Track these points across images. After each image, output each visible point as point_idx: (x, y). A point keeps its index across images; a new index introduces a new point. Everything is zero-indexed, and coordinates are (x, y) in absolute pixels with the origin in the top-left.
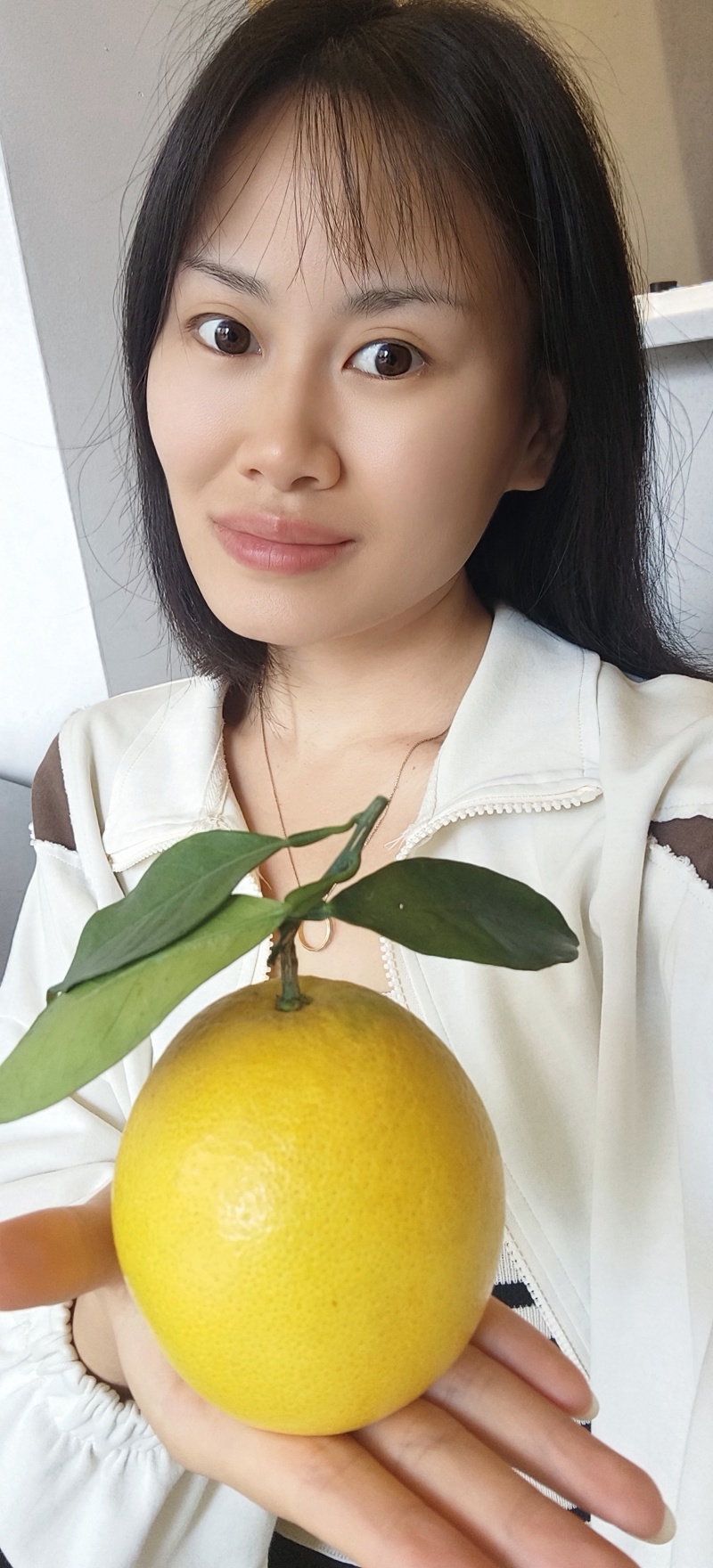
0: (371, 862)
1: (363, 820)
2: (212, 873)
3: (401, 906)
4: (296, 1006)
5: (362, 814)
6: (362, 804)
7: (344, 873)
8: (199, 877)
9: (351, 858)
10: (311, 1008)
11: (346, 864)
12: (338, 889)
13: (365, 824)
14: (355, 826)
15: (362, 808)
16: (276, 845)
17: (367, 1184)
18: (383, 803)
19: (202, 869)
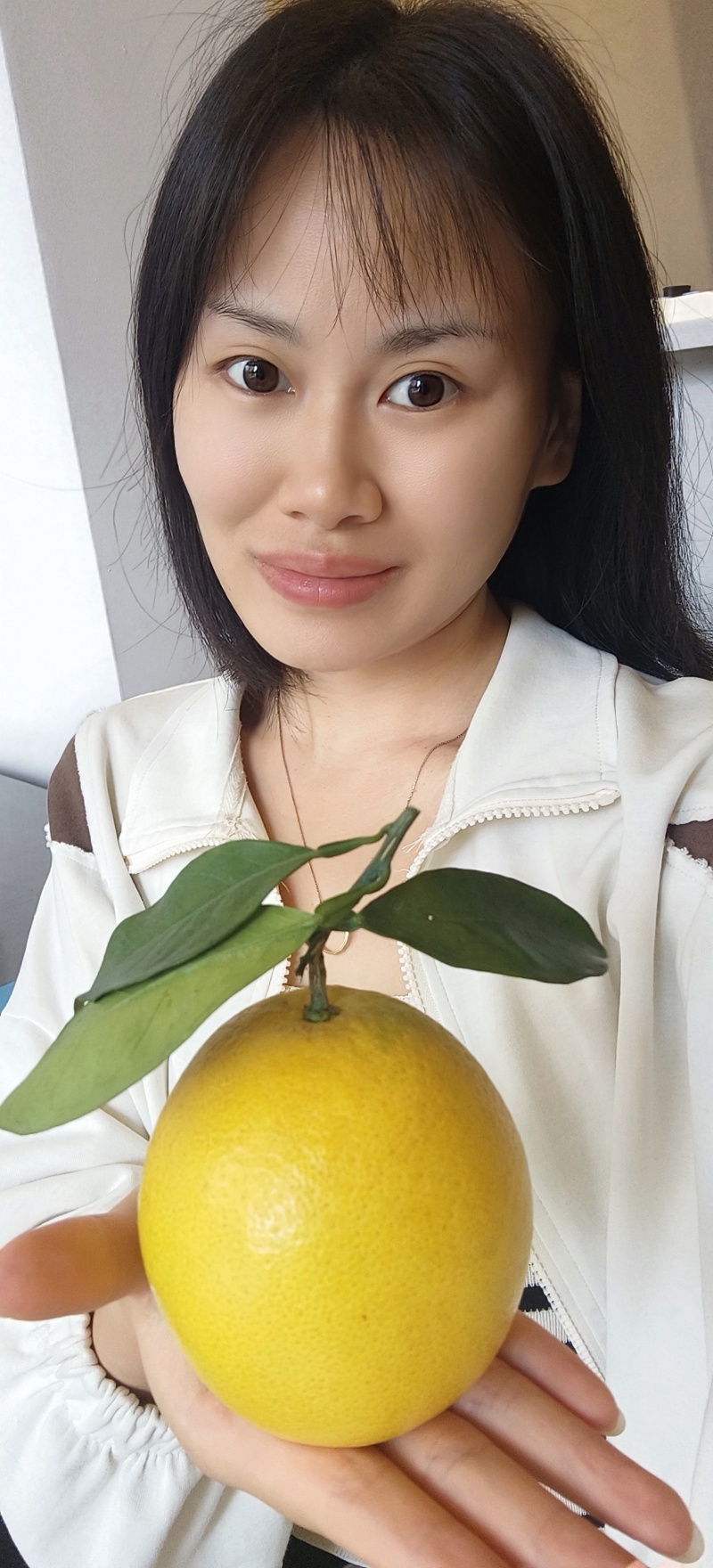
1: (393, 831)
2: (243, 882)
3: (430, 918)
4: (325, 1016)
5: (392, 825)
7: (373, 884)
8: (229, 886)
9: (380, 869)
10: (339, 1018)
11: (376, 874)
12: (366, 900)
13: (395, 834)
14: (385, 836)
15: (392, 819)
16: (307, 855)
17: (398, 1197)
18: (413, 814)
19: (231, 879)
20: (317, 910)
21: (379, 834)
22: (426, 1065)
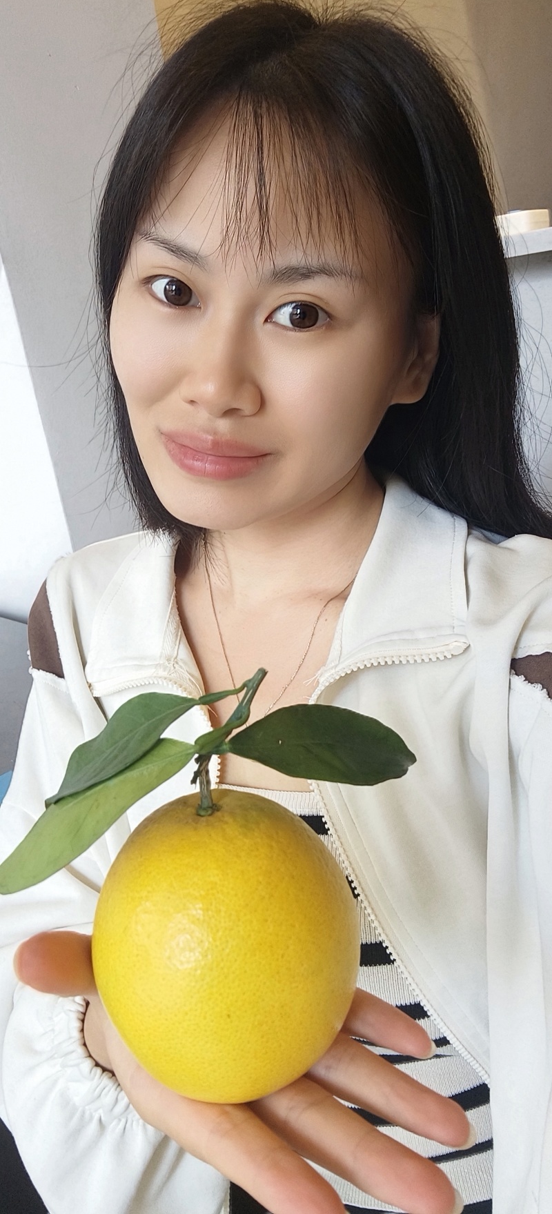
0: (258, 712)
1: (251, 684)
2: (150, 722)
3: (280, 742)
4: (210, 812)
5: (250, 681)
6: (250, 674)
7: (239, 722)
8: (141, 725)
9: (244, 710)
10: (218, 814)
11: (241, 714)
12: (235, 732)
13: (252, 687)
14: (246, 689)
15: (251, 677)
16: (191, 703)
17: (249, 936)
18: (263, 673)
19: (143, 719)
20: (196, 742)
21: (241, 687)
22: (274, 844)
